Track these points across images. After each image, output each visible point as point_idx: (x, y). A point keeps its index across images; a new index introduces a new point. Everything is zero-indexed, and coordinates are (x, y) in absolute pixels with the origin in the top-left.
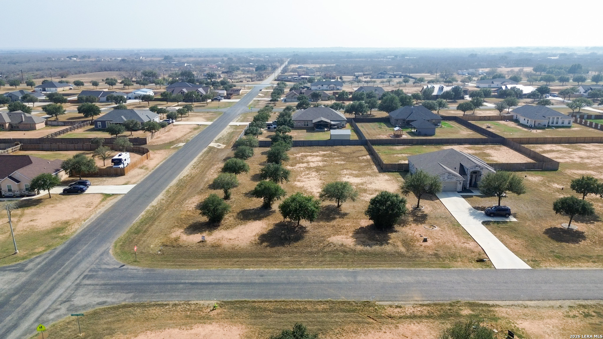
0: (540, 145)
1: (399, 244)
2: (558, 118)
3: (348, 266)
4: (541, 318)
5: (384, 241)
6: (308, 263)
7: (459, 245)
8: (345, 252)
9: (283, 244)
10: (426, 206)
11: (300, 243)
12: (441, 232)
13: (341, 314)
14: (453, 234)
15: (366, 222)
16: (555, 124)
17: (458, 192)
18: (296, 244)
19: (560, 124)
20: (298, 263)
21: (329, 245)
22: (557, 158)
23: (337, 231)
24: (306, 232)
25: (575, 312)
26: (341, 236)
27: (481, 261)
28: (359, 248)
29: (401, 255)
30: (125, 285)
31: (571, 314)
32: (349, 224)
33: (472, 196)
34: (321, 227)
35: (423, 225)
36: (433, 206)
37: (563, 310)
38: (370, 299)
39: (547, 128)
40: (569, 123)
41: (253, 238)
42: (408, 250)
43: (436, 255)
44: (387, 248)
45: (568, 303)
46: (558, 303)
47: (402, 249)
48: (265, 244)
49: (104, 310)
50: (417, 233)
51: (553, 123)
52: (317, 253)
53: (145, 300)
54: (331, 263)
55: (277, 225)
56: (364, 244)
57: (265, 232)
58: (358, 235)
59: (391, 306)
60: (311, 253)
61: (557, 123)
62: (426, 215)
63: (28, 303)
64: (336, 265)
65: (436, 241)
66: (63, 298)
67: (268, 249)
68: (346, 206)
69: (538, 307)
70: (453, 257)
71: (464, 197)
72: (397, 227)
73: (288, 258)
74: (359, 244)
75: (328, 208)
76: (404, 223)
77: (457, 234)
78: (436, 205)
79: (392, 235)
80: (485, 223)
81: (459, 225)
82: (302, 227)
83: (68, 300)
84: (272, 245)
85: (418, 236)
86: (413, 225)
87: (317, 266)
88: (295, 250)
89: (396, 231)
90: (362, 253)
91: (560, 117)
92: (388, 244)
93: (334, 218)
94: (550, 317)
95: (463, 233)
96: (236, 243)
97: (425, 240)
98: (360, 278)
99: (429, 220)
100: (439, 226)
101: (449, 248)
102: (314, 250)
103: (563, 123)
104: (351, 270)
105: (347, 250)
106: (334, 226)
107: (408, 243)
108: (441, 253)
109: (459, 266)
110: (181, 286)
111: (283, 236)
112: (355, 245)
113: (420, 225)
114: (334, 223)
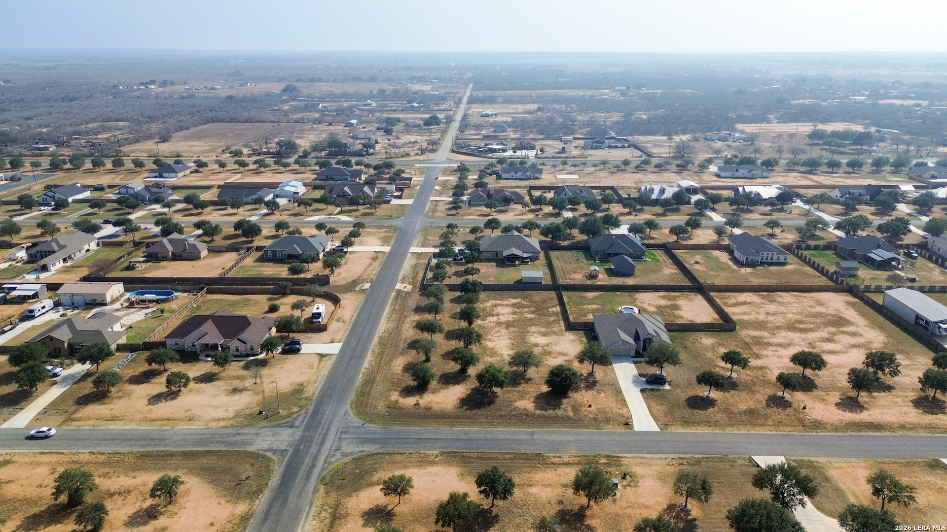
0: (736, 294)
1: (569, 409)
2: (773, 254)
3: (528, 428)
4: (650, 465)
5: (557, 406)
6: (499, 424)
7: (615, 410)
8: (527, 415)
9: (479, 408)
10: (600, 372)
11: (492, 406)
12: (604, 399)
13: (521, 461)
14: (614, 400)
15: (545, 389)
16: (769, 260)
17: (632, 357)
18: (489, 408)
19: (775, 260)
20: (490, 424)
21: (515, 409)
22: (744, 313)
23: (522, 396)
24: (497, 397)
25: (674, 462)
26: (526, 401)
27: (627, 424)
28: (538, 412)
29: (569, 418)
30: (372, 439)
31: (671, 463)
32: (532, 390)
33: (641, 362)
34: (509, 392)
35: (592, 391)
36: (605, 372)
37: (667, 461)
38: (541, 452)
39: (759, 266)
40: (785, 259)
41: (456, 402)
42: (575, 414)
43: (595, 419)
44: (559, 412)
45: (673, 456)
46: (666, 456)
47: (571, 414)
48: (464, 407)
49: (365, 456)
50: (585, 399)
51: (767, 259)
52: (506, 416)
53: (390, 450)
54: (516, 425)
55: (473, 389)
56: (542, 409)
57: (464, 396)
58: (538, 401)
59: (554, 457)
60: (501, 416)
61: (772, 259)
62: (596, 382)
63: (313, 449)
64: (519, 426)
65: (599, 406)
66: (334, 447)
67: (468, 412)
68: (532, 372)
69: (651, 458)
70: (607, 421)
71: (635, 362)
72: (570, 394)
73: (483, 420)
74: (538, 409)
75: (515, 373)
76: (577, 390)
77: (617, 401)
78: (608, 371)
79: (565, 401)
80: (642, 391)
81: (621, 392)
82: (494, 393)
83: (338, 449)
84: (471, 409)
85: (586, 402)
86: (584, 391)
87: (505, 426)
88: (489, 413)
89: (568, 397)
90: (540, 416)
91: (775, 253)
92: (560, 408)
93: (520, 384)
94: (657, 465)
95: (622, 400)
96: (443, 406)
97: (590, 406)
98: (536, 437)
99: (597, 387)
100: (604, 392)
101: (607, 413)
102: (504, 413)
103: (778, 259)
104: (530, 430)
105: (529, 413)
106: (520, 391)
107: (576, 408)
108: (599, 417)
109: (609, 428)
110: (411, 440)
111: (478, 400)
112: (535, 409)
113: (589, 392)
114: (520, 388)
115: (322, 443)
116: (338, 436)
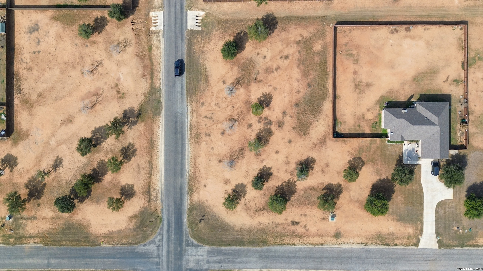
115: (168, 252)
116: (161, 260)
